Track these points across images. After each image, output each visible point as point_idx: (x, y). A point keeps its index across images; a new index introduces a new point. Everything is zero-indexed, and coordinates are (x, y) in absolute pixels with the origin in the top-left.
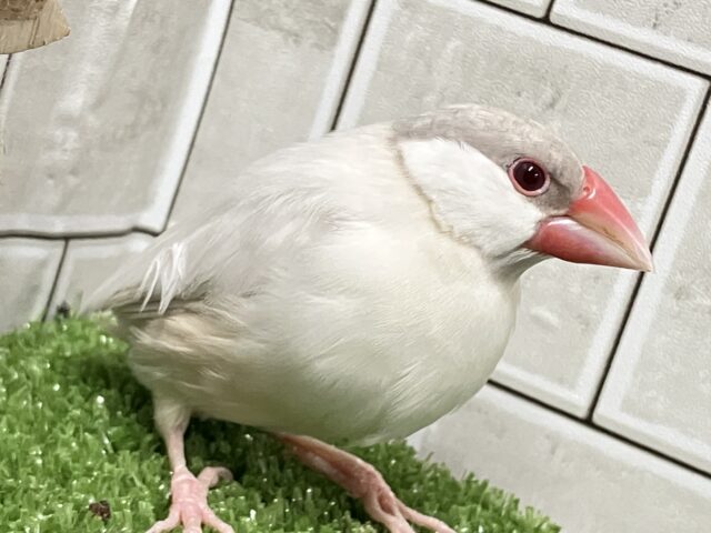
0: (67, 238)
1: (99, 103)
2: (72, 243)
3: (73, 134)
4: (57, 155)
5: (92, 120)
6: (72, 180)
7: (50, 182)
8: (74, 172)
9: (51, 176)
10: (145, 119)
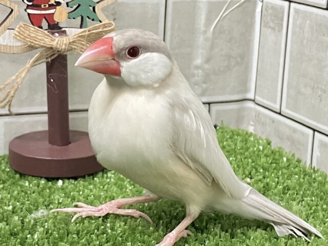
0: (209, 104)
1: (208, 60)
2: (211, 105)
3: (200, 71)
4: (196, 78)
5: (206, 66)
6: (204, 86)
7: (196, 87)
8: (204, 82)
9: (196, 85)
10: (233, 64)
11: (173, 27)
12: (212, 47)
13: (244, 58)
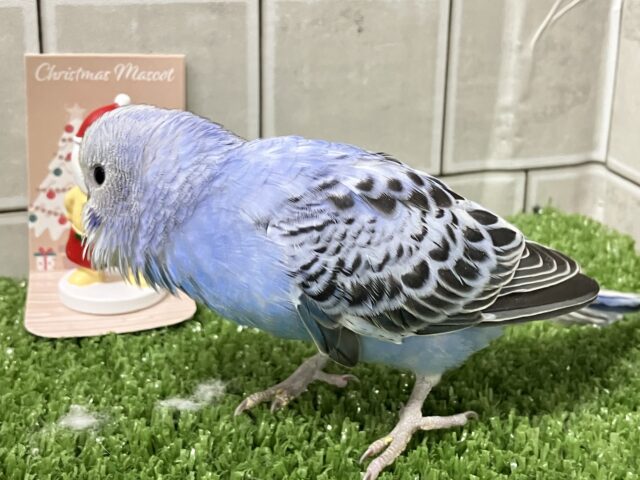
0: (526, 171)
1: (525, 97)
2: (530, 174)
3: (511, 116)
4: (504, 129)
5: (522, 107)
6: (518, 140)
9: (503, 138)
10: (569, 102)
11: (463, 41)
12: (533, 74)
13: (588, 93)
